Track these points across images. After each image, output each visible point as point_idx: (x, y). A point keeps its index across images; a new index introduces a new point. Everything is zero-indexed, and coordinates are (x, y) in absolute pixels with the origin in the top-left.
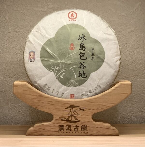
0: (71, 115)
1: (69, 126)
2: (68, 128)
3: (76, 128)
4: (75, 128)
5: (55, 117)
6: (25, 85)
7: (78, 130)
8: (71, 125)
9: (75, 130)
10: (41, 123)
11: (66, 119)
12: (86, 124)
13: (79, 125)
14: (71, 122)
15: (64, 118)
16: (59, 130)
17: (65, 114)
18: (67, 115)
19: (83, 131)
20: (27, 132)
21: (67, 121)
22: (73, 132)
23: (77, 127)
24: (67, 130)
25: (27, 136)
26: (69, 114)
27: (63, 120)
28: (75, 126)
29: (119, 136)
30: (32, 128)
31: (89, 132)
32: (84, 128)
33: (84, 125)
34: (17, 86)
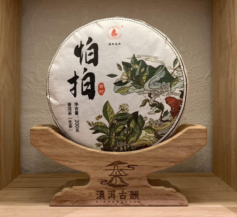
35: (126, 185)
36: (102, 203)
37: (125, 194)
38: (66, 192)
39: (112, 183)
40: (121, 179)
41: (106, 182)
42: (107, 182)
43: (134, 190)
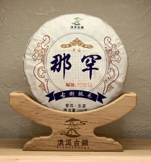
0: (71, 129)
1: (69, 141)
2: (67, 143)
3: (77, 143)
4: (75, 142)
5: (54, 131)
6: (22, 96)
7: (78, 145)
8: (71, 140)
9: (75, 145)
10: (39, 137)
11: (66, 133)
12: (87, 139)
13: (80, 140)
14: (71, 136)
15: (63, 132)
16: (58, 145)
17: (65, 128)
18: (66, 129)
19: (84, 147)
20: (24, 146)
21: (67, 135)
22: (73, 147)
23: (78, 141)
24: (66, 145)
25: (23, 151)
26: (69, 128)
27: (62, 134)
28: (75, 141)
29: (123, 152)
30: (29, 143)
31: (91, 148)
32: (85, 143)
33: (85, 140)
34: (13, 97)
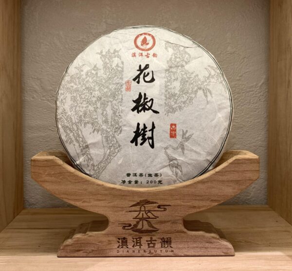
35: (156, 230)
36: (125, 253)
37: (155, 242)
38: (78, 240)
39: (137, 228)
40: (149, 222)
41: (129, 226)
42: (131, 227)
43: (166, 236)
